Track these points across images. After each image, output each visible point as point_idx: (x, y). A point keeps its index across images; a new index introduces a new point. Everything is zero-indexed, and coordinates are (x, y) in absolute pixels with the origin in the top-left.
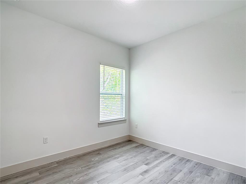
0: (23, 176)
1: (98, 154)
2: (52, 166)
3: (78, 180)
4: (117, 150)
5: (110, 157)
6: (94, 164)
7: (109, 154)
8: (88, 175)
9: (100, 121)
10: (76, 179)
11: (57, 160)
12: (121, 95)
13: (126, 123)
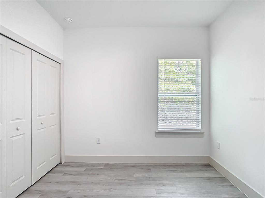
0: (76, 167)
1: (148, 170)
2: (99, 166)
3: (98, 191)
4: (174, 173)
5: (156, 180)
6: (131, 181)
7: (158, 175)
8: (111, 191)
9: (158, 129)
10: (98, 189)
11: (108, 163)
12: (196, 96)
13: (203, 137)
